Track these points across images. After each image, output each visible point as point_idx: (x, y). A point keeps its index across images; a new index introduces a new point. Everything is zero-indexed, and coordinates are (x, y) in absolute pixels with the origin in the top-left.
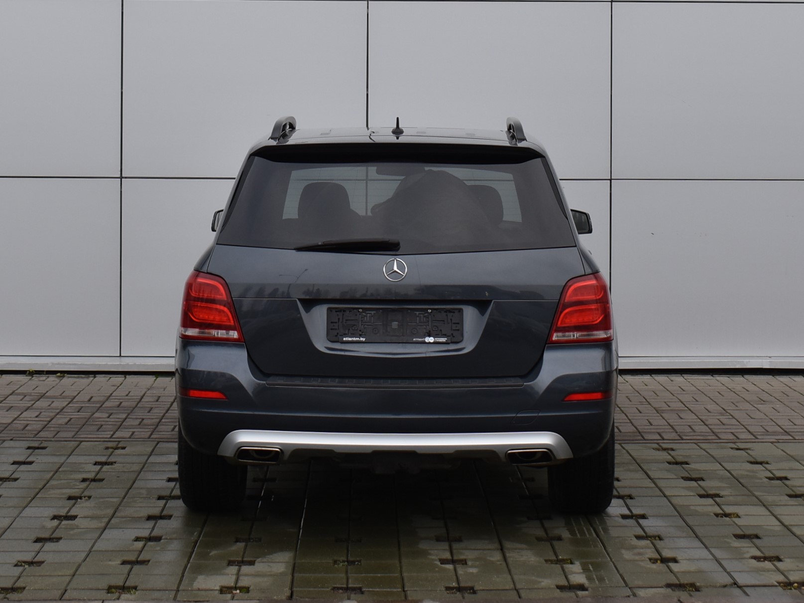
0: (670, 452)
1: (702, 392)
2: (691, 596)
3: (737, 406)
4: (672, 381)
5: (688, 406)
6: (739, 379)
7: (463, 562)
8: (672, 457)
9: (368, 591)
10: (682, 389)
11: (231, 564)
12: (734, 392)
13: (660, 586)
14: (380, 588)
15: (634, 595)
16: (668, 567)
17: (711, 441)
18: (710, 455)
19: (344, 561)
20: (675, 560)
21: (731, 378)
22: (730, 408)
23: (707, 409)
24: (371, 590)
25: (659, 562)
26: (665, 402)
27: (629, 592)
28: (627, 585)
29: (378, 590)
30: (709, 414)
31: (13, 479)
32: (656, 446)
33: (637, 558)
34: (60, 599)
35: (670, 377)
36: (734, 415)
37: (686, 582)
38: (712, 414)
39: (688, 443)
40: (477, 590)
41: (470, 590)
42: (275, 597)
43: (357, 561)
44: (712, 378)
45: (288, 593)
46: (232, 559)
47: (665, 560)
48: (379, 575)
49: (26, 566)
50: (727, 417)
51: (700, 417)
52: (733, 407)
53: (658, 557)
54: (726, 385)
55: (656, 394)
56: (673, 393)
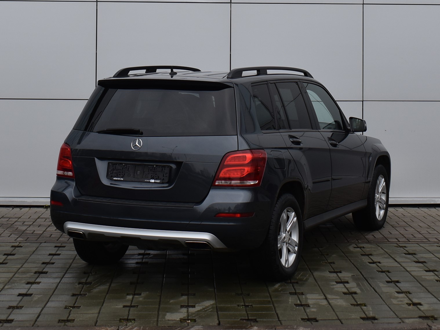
0: (404, 248)
1: (415, 217)
2: (433, 322)
3: (435, 224)
4: (397, 211)
5: (409, 224)
6: (433, 210)
7: (307, 306)
8: (406, 251)
9: (260, 321)
10: (404, 215)
11: (182, 307)
12: (432, 216)
13: (416, 317)
14: (266, 319)
15: (403, 322)
16: (417, 307)
17: (425, 242)
18: (427, 249)
19: (243, 305)
20: (420, 304)
21: (429, 209)
22: (432, 225)
23: (419, 226)
24: (261, 320)
25: (412, 305)
26: (396, 222)
27: (400, 321)
28: (398, 317)
29: (265, 320)
30: (421, 228)
31: (51, 263)
32: (396, 245)
33: (400, 303)
34: (95, 326)
35: (396, 209)
36: (435, 229)
37: (429, 315)
38: (423, 228)
39: (413, 243)
40: (318, 320)
41: (314, 320)
42: (211, 324)
43: (250, 305)
44: (418, 209)
45: (217, 322)
46: (182, 304)
47: (415, 304)
48: (264, 312)
49: (71, 309)
50: (431, 230)
51: (417, 230)
52: (434, 225)
53: (411, 302)
54: (427, 213)
55: (390, 218)
56: (399, 217)
